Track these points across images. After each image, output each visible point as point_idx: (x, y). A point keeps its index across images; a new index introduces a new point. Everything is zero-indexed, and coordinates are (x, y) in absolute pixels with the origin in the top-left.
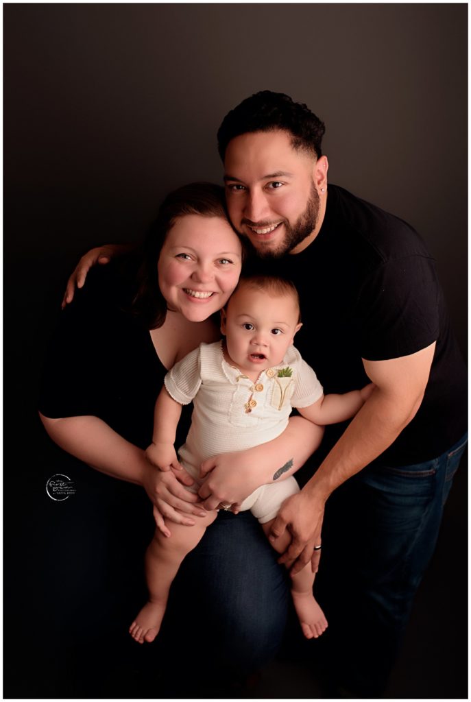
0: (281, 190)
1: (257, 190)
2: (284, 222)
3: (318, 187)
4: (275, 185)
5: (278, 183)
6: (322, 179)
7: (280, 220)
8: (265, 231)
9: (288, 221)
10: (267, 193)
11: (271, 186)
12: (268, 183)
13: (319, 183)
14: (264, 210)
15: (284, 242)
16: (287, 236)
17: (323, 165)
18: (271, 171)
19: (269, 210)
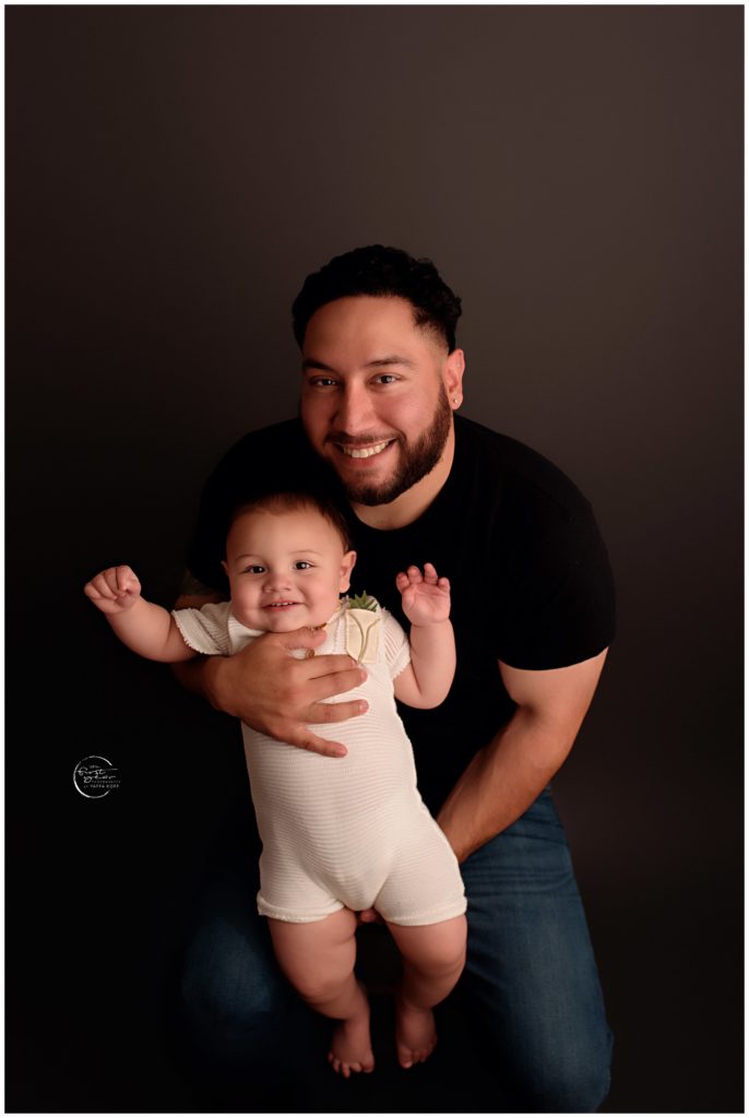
0: (394, 388)
1: (357, 384)
2: (399, 439)
3: (451, 396)
4: (385, 379)
5: (390, 377)
6: (455, 385)
7: (393, 435)
8: (366, 453)
10: (372, 390)
11: (379, 381)
12: (375, 377)
13: (451, 390)
15: (394, 473)
17: (455, 365)
19: (374, 418)
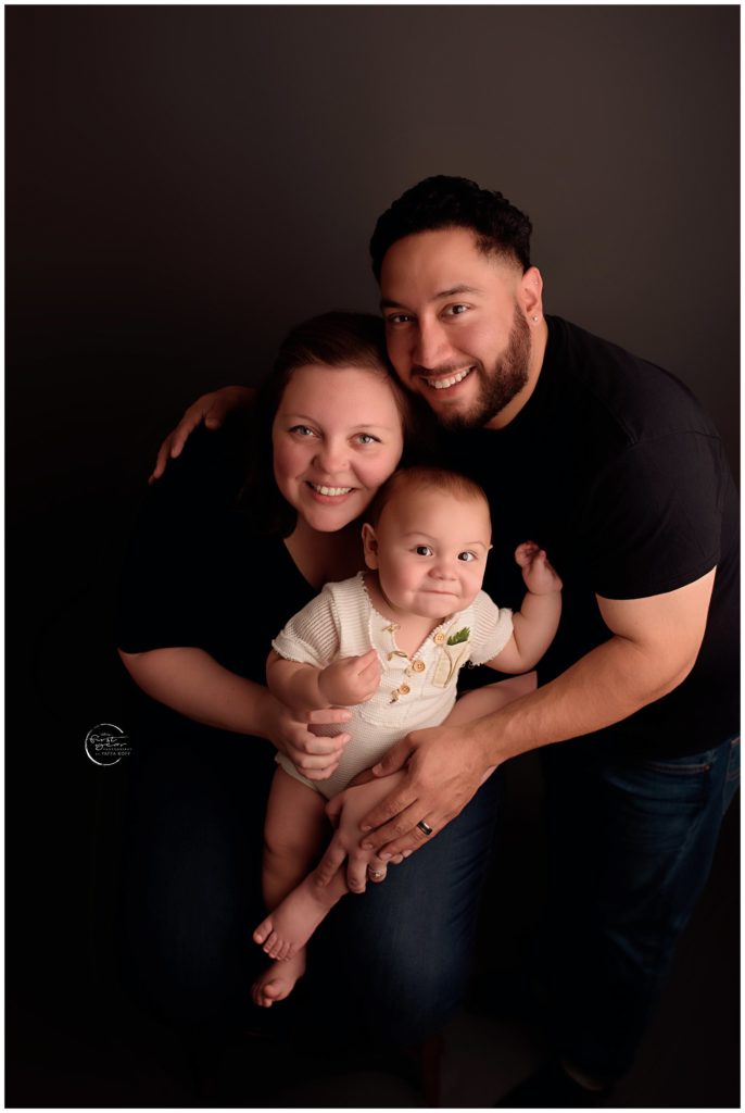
0: (465, 317)
1: (429, 318)
2: (477, 367)
3: (528, 316)
4: (456, 309)
5: (461, 307)
6: (534, 303)
7: (471, 364)
8: (447, 382)
9: (482, 364)
10: (444, 322)
11: (451, 312)
12: (446, 307)
13: (529, 309)
14: (442, 350)
15: (480, 399)
16: (483, 388)
17: (532, 283)
18: (447, 286)
19: (450, 348)
